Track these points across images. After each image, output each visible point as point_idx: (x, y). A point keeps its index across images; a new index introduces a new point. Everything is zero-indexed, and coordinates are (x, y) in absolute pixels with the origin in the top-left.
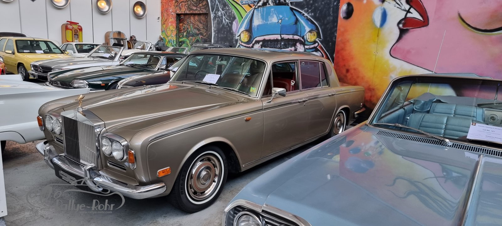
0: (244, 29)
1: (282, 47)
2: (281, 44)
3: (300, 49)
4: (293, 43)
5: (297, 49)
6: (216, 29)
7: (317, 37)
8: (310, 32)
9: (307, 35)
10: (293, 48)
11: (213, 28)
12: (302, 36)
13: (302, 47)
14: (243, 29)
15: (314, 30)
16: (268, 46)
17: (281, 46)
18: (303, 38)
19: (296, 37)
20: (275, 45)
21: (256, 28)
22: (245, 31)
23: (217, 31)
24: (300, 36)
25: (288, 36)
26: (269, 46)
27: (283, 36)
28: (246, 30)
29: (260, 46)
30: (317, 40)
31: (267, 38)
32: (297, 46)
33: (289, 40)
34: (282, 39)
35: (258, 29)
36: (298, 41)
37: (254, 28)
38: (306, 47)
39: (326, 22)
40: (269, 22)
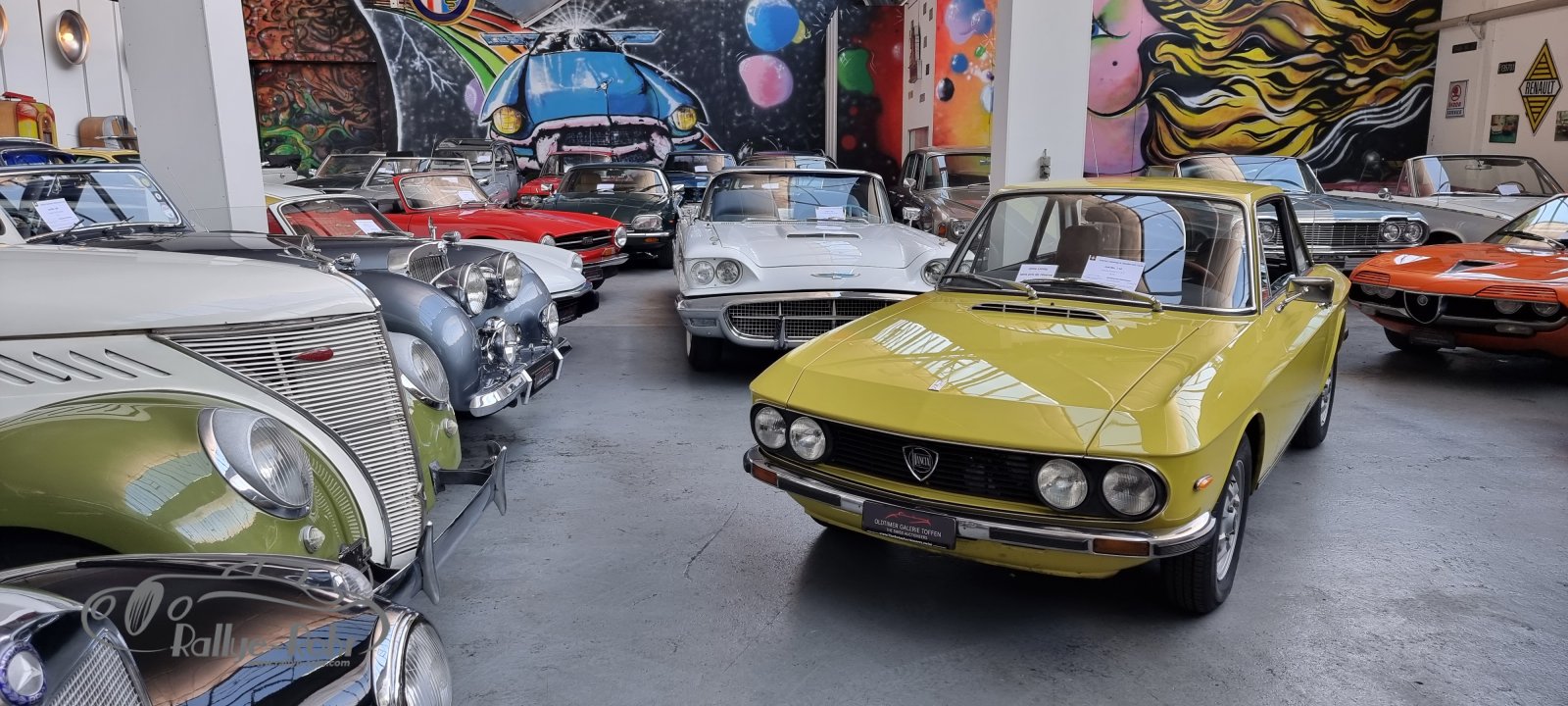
0: (504, 101)
1: (616, 143)
2: (611, 136)
3: (660, 145)
4: (645, 133)
5: (654, 145)
6: (409, 103)
7: (697, 120)
8: (680, 109)
9: (674, 115)
10: (643, 146)
11: (397, 101)
12: (661, 117)
13: (665, 141)
14: (498, 102)
15: (688, 105)
16: (576, 141)
17: (613, 141)
18: (665, 121)
19: (648, 121)
20: (595, 139)
21: (540, 101)
22: (506, 107)
23: (412, 109)
24: (658, 119)
25: (628, 118)
26: (582, 141)
27: (614, 119)
28: (510, 106)
29: (556, 143)
30: (698, 126)
31: (573, 123)
32: (653, 140)
33: (630, 126)
34: (614, 126)
35: (543, 102)
36: (654, 128)
37: (532, 100)
38: (675, 140)
39: (713, 89)
40: (573, 88)
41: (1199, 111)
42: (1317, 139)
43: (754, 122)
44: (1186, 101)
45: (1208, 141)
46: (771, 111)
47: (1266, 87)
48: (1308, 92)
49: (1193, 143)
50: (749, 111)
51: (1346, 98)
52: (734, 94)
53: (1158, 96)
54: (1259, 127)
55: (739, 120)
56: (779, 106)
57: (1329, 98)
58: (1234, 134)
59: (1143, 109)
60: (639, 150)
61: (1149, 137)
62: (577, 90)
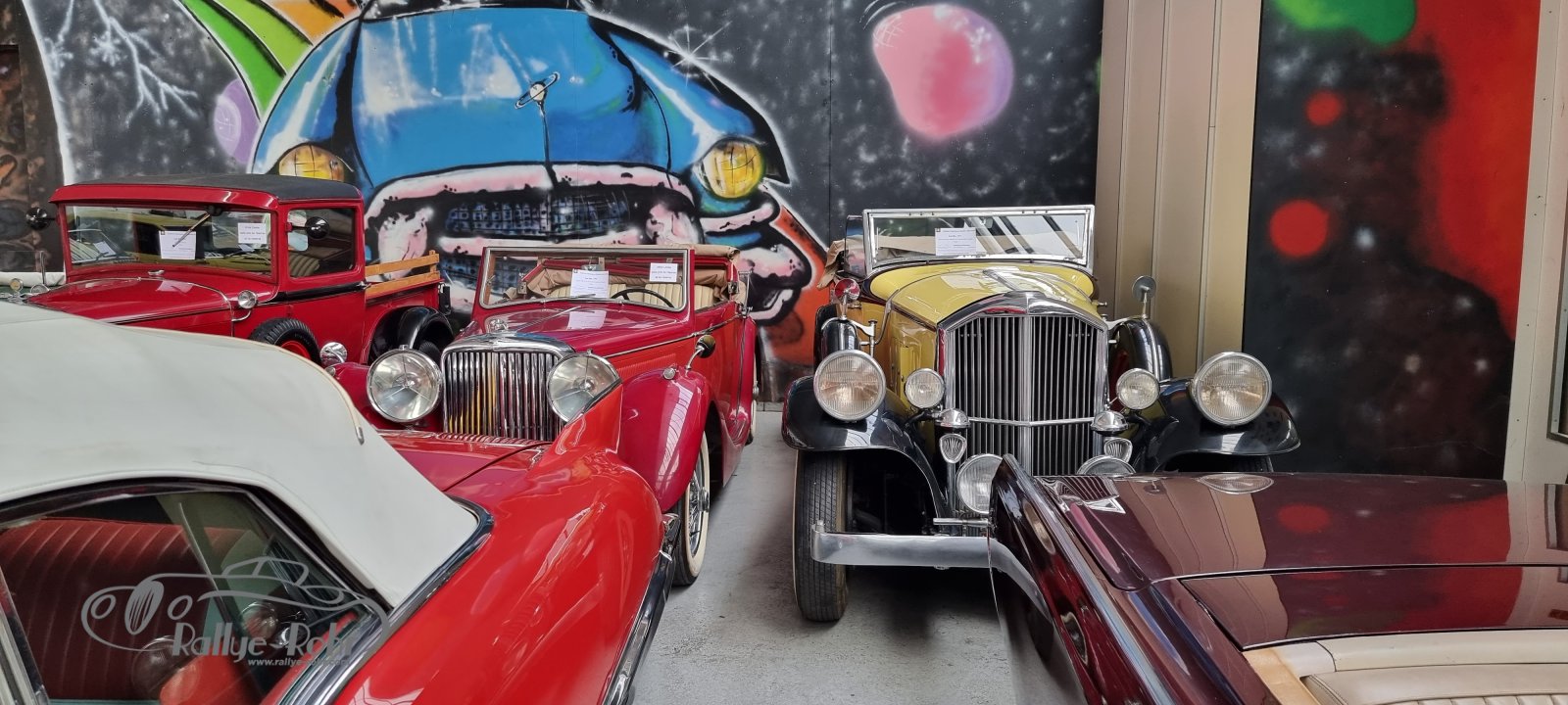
0: (302, 134)
1: (565, 230)
2: (553, 214)
3: (671, 236)
4: (635, 205)
5: (656, 235)
6: (90, 140)
7: (764, 175)
8: (723, 145)
9: (707, 162)
10: (631, 234)
11: (63, 136)
12: (677, 167)
14: (291, 134)
15: (743, 136)
16: (472, 227)
17: (559, 225)
18: (685, 177)
19: (643, 176)
20: (517, 220)
21: (386, 131)
22: (308, 148)
23: (97, 154)
24: (667, 171)
25: (594, 169)
26: (484, 226)
27: (561, 172)
28: (318, 144)
29: (425, 230)
30: (767, 186)
31: (463, 182)
32: (654, 223)
33: (599, 192)
34: (562, 190)
35: (395, 134)
36: (658, 193)
37: (369, 129)
38: (708, 224)
39: (804, 95)
40: (465, 99)
43: (909, 177)
46: (952, 150)
50: (896, 148)
52: (859, 106)
55: (869, 172)
56: (977, 137)
62: (472, 103)
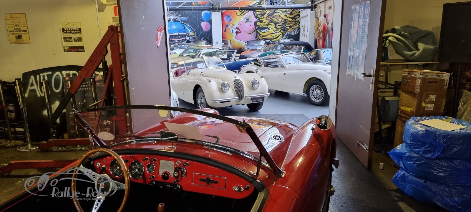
1: (179, 38)
4: (185, 36)
5: (186, 38)
8: (190, 32)
10: (184, 38)
13: (188, 37)
15: (192, 31)
18: (188, 34)
19: (185, 34)
20: (176, 37)
25: (181, 33)
26: (173, 38)
27: (179, 34)
29: (169, 38)
30: (194, 34)
31: (172, 35)
33: (182, 35)
34: (179, 35)
36: (186, 35)
38: (190, 37)
39: (196, 28)
41: (264, 33)
42: (283, 37)
43: (204, 34)
44: (262, 31)
45: (266, 37)
46: (207, 32)
47: (274, 29)
48: (281, 29)
49: (264, 38)
50: (203, 31)
51: (286, 30)
52: (200, 29)
53: (257, 30)
54: (273, 35)
55: (201, 33)
56: (208, 31)
57: (284, 30)
58: (270, 36)
59: (255, 32)
60: (184, 39)
61: (257, 37)
62: (173, 28)
